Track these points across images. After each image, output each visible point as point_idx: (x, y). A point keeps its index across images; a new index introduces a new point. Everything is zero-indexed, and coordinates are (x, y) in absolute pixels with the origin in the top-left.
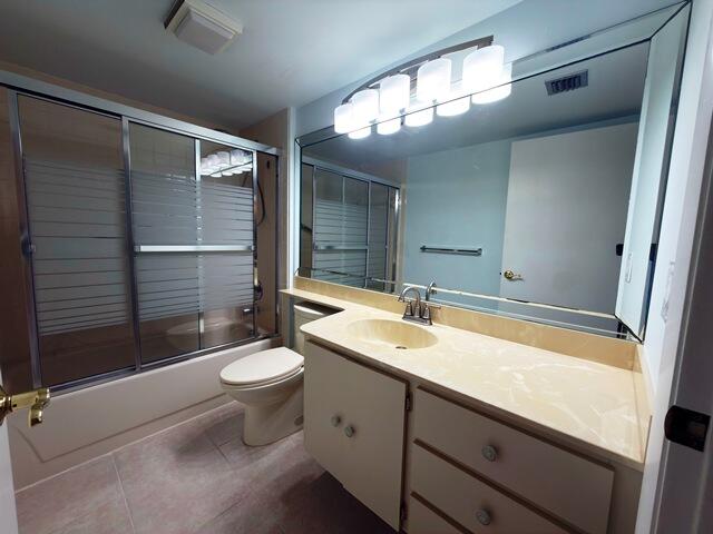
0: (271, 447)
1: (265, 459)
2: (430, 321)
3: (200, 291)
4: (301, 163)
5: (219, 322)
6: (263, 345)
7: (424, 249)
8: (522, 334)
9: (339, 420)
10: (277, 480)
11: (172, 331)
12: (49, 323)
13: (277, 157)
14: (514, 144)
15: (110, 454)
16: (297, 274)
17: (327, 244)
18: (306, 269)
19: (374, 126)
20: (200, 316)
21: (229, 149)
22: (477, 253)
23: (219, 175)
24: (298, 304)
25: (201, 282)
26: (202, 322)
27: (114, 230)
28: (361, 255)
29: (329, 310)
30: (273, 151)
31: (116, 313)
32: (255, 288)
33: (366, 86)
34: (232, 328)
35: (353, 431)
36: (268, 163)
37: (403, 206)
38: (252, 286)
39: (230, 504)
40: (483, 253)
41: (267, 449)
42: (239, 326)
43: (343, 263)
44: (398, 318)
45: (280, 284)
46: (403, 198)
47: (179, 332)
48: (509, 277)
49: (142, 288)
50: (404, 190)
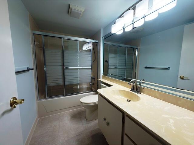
0: (92, 121)
1: (89, 124)
2: (140, 92)
3: (78, 78)
4: (104, 44)
5: (85, 86)
6: (94, 93)
7: (146, 68)
8: (179, 102)
9: (105, 119)
10: (91, 131)
11: (74, 87)
12: (49, 84)
13: (98, 43)
14: (185, 26)
15: (59, 114)
16: (103, 75)
17: (116, 66)
18: (106, 74)
19: (124, 29)
20: (78, 84)
21: (88, 43)
22: (168, 69)
23: (87, 50)
24: (102, 83)
25: (78, 76)
26: (79, 86)
27: (61, 64)
28: (124, 69)
29: (109, 85)
30: (97, 42)
31: (60, 82)
32: (92, 78)
33: (120, 17)
34: (88, 88)
35: (108, 124)
36: (96, 45)
37: (139, 54)
38: (91, 77)
39: (79, 134)
40: (170, 69)
41: (91, 121)
42: (89, 87)
43: (118, 72)
44: (129, 90)
45: (98, 77)
46: (139, 52)
47: (76, 88)
48: (182, 78)
49: (66, 77)
50: (139, 49)
